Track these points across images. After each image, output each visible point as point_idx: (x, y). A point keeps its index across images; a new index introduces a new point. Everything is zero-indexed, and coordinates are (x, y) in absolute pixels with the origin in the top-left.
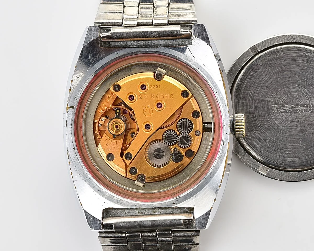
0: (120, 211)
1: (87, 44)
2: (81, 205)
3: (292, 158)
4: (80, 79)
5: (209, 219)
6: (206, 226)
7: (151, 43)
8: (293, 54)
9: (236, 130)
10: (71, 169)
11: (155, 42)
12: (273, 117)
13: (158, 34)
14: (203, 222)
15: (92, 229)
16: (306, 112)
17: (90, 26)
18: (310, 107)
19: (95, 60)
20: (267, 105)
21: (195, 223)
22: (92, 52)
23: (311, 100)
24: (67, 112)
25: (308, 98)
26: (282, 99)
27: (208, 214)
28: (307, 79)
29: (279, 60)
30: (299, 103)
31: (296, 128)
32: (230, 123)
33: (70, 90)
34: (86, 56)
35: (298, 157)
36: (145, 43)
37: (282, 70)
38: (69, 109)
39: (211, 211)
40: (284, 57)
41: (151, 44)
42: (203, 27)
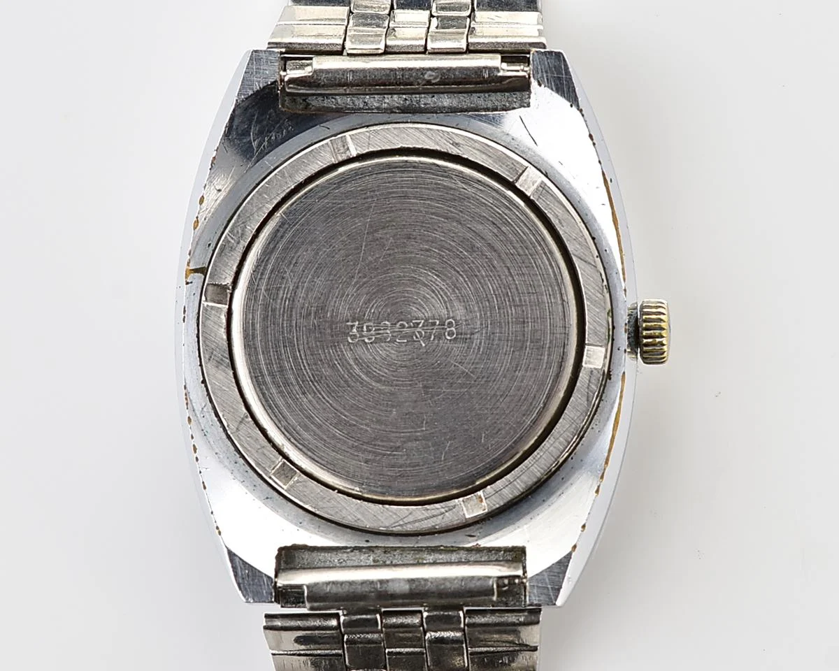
0: (325, 557)
1: (246, 99)
2: (220, 533)
3: (401, 467)
4: (222, 195)
5: (566, 578)
6: (557, 597)
7: (418, 102)
8: (402, 181)
9: (645, 341)
10: (192, 437)
11: (430, 99)
12: (348, 355)
13: (440, 76)
14: (549, 586)
15: (247, 599)
16: (439, 341)
17: (256, 51)
18: (449, 327)
19: (266, 143)
20: (332, 323)
21: (528, 588)
22: (259, 122)
23: (452, 306)
24: (187, 283)
25: (444, 300)
26: (373, 306)
27: (563, 564)
28: (441, 248)
29: (365, 199)
30: (421, 315)
31: (410, 385)
32: (629, 322)
33: (196, 224)
34: (242, 131)
35: (418, 465)
36: (402, 102)
37: (371, 226)
38: (192, 274)
39: (572, 557)
40: (378, 190)
41: (417, 106)
42: (559, 60)
